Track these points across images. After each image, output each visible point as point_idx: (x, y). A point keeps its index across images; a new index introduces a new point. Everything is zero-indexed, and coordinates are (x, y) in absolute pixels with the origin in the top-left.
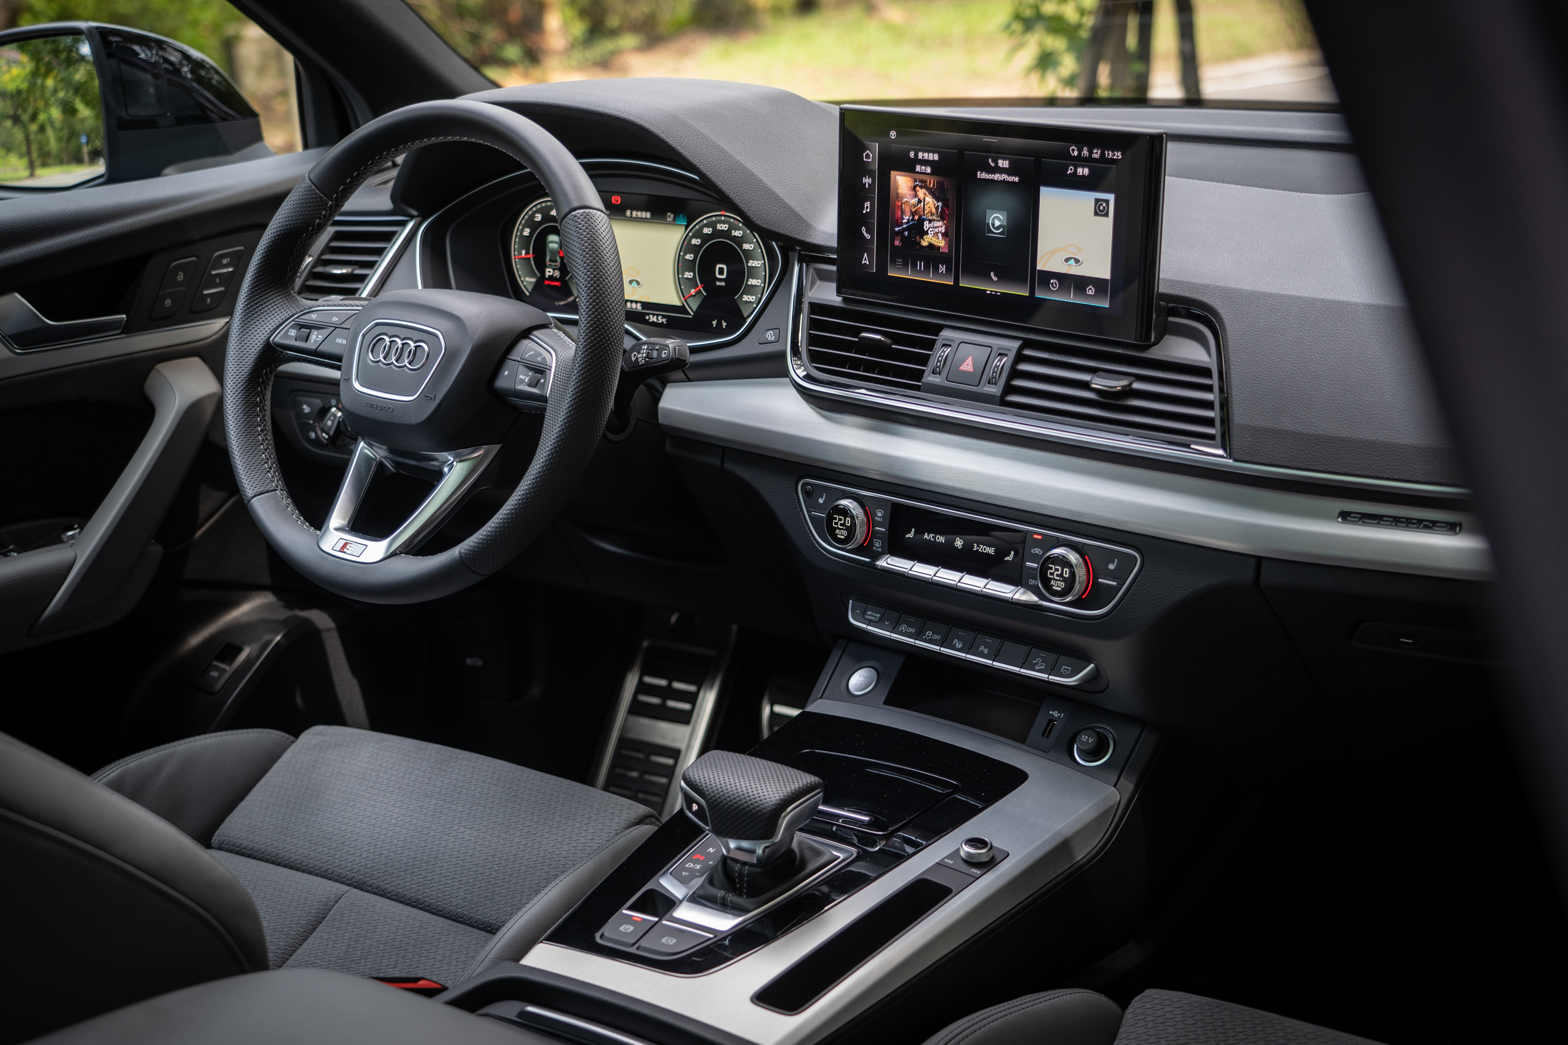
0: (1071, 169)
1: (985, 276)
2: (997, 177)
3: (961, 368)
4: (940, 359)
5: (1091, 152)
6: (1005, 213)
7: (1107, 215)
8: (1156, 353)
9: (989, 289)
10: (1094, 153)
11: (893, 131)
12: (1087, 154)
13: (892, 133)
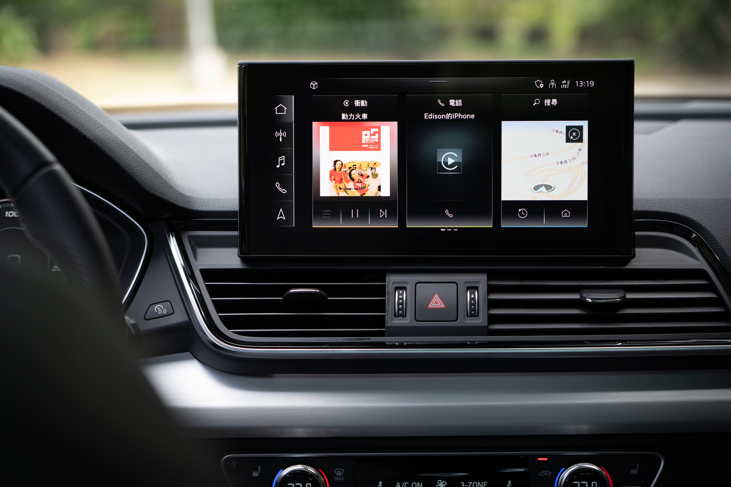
0: (537, 102)
1: (440, 215)
2: (448, 116)
3: (430, 306)
4: (400, 301)
5: (559, 83)
6: (460, 151)
7: (580, 140)
8: (635, 264)
9: (443, 226)
10: (563, 84)
11: (314, 83)
12: (553, 85)
13: (313, 84)
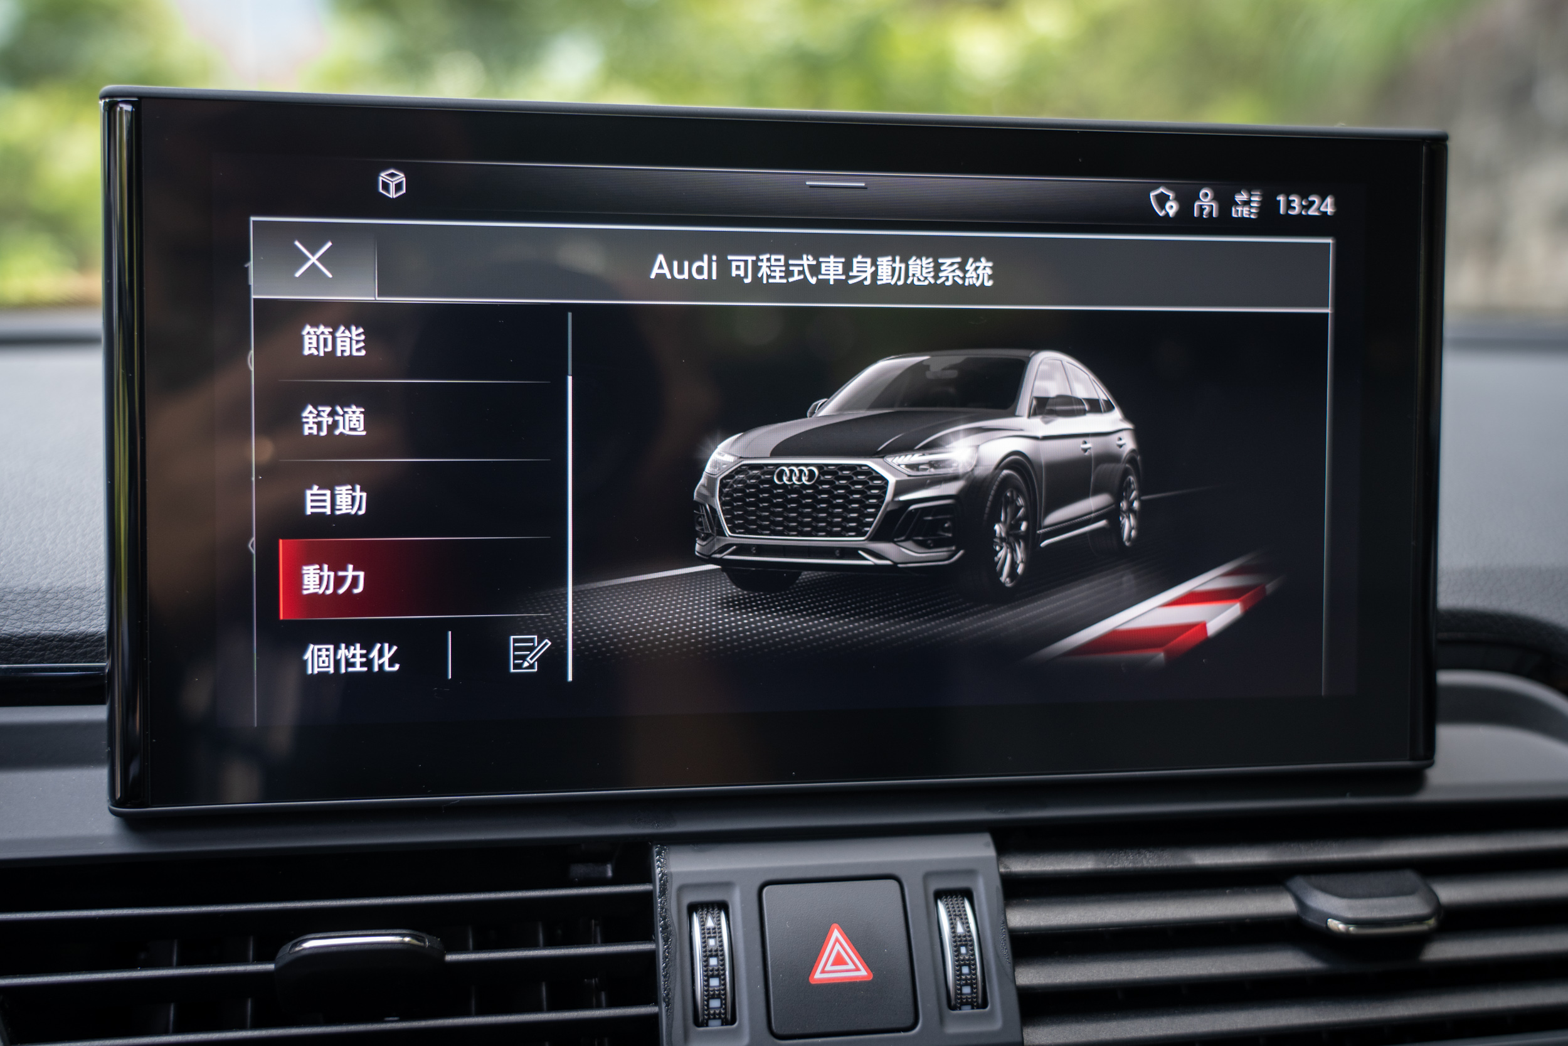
3: (818, 975)
4: (713, 962)
5: (1226, 202)
10: (1237, 204)
11: (392, 175)
12: (1207, 208)
13: (388, 180)
